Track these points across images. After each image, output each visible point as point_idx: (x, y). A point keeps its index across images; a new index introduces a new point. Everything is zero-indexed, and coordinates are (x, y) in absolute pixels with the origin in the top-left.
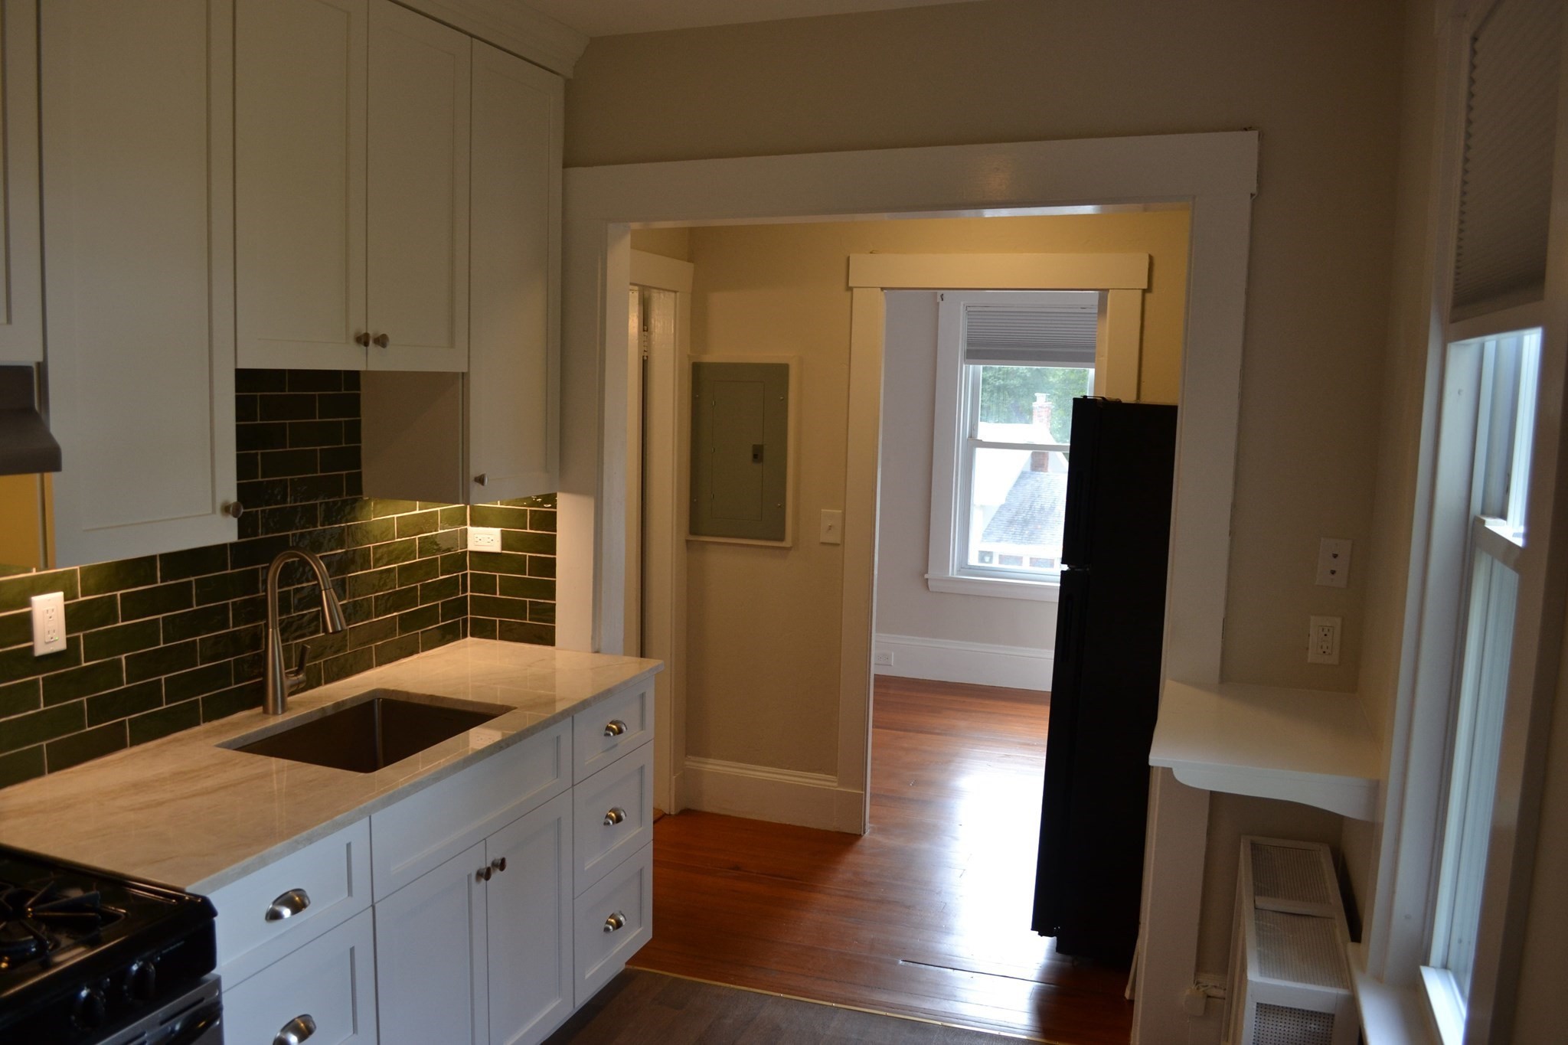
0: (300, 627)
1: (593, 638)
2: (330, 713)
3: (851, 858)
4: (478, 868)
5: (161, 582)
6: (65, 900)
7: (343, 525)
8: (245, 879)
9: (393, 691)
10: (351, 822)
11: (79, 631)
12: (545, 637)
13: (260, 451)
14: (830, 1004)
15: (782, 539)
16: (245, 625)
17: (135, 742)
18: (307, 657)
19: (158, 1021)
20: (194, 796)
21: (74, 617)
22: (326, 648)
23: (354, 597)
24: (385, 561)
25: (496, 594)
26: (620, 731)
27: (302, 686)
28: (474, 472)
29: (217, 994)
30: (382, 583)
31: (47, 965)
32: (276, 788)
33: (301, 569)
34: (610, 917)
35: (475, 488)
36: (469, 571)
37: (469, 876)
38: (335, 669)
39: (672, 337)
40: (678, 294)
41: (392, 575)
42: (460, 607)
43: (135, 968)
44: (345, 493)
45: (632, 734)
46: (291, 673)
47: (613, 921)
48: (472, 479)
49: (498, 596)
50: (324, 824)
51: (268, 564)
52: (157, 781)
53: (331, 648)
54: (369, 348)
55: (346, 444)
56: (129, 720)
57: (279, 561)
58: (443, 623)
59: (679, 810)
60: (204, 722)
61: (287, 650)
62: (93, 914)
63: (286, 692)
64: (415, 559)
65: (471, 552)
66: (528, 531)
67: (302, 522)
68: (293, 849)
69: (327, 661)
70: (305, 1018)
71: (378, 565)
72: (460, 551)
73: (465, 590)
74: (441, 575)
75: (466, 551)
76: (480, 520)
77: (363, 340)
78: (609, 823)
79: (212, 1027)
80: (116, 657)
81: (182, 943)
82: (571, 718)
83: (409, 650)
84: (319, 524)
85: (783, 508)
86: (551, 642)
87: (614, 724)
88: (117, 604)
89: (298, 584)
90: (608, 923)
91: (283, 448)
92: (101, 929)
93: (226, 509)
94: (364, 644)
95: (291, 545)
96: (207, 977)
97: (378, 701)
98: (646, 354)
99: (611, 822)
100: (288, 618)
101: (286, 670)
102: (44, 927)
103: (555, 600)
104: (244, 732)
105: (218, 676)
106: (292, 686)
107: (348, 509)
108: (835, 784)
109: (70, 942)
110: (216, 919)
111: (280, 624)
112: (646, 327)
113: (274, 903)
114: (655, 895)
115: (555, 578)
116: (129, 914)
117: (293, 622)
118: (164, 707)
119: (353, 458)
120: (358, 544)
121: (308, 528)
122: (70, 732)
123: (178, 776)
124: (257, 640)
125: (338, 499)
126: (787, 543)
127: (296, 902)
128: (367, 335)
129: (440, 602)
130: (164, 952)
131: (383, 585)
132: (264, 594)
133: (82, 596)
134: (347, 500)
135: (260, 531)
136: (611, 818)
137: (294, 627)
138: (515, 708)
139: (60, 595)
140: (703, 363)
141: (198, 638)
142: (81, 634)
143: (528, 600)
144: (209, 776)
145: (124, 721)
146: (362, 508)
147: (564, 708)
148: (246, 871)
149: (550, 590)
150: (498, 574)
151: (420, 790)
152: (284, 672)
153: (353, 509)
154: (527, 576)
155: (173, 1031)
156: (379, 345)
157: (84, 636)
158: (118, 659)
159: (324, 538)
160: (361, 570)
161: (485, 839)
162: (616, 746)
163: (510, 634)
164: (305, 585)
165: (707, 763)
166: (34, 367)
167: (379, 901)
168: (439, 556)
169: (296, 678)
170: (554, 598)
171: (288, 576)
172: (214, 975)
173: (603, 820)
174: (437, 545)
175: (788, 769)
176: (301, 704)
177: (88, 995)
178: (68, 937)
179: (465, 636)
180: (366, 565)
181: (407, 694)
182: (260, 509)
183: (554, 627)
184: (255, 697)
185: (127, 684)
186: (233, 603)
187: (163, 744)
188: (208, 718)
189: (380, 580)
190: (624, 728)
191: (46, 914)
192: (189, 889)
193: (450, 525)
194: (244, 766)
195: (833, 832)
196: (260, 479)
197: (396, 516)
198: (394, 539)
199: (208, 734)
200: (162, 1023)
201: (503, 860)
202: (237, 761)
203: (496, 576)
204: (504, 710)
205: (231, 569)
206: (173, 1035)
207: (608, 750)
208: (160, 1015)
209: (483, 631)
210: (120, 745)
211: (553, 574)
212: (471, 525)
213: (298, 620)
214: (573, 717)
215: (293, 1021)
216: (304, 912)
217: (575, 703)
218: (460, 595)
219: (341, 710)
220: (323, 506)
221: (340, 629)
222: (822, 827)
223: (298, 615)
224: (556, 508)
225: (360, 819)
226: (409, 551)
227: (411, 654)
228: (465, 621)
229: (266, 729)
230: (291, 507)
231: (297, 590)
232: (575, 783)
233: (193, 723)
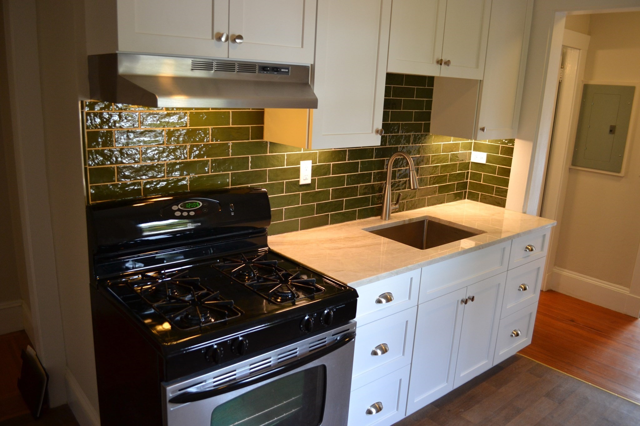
0: (398, 186)
1: (524, 206)
2: (407, 223)
3: (631, 328)
4: (462, 298)
5: (348, 161)
6: (303, 280)
7: (420, 145)
8: (370, 284)
9: (433, 217)
10: (414, 269)
11: (316, 177)
12: (501, 203)
13: (390, 110)
14: (614, 394)
15: (619, 172)
16: (377, 182)
17: (332, 223)
18: (401, 198)
19: (332, 334)
20: (352, 247)
21: (315, 171)
22: (407, 196)
23: (421, 176)
24: (435, 162)
25: (481, 182)
26: (532, 250)
27: (397, 210)
28: (480, 125)
29: (354, 328)
30: (433, 171)
31: (294, 304)
32: (382, 250)
33: (402, 162)
34: (514, 331)
35: (480, 133)
36: (470, 171)
37: (458, 301)
38: (410, 205)
39: (575, 71)
40: (581, 51)
41: (438, 168)
42: (464, 186)
43: (326, 312)
44: (422, 132)
45: (537, 252)
46: (393, 204)
47: (515, 332)
48: (479, 128)
49: (482, 183)
50: (403, 268)
51: (389, 158)
52: (339, 239)
53: (410, 196)
54: (442, 66)
55: (425, 110)
56: (331, 214)
57: (394, 157)
58: (456, 192)
59: (546, 290)
60: (358, 219)
61: (393, 194)
62: (313, 287)
63: (391, 212)
64: (448, 163)
65: (471, 162)
66: (499, 155)
67: (404, 142)
68: (390, 276)
69: (407, 201)
70: (385, 345)
71: (432, 164)
72: (467, 161)
73: (467, 179)
74: (458, 171)
75: (470, 162)
76: (478, 148)
77: (440, 62)
78: (520, 290)
79: (351, 341)
80: (328, 189)
81: (344, 305)
82: (511, 240)
83: (441, 201)
84: (411, 143)
85: (622, 157)
86: (504, 206)
87: (529, 246)
88: (330, 167)
89: (400, 168)
90: (513, 333)
91: (400, 110)
92: (315, 294)
93: (377, 132)
94: (423, 196)
95: (399, 151)
96: (351, 321)
97: (427, 221)
98: (561, 79)
99: (521, 289)
100: (394, 181)
101: (391, 202)
102: (294, 288)
103: (508, 187)
104: (373, 225)
105: (365, 201)
106: (393, 210)
107: (423, 138)
108: (628, 292)
109: (303, 296)
110: (358, 298)
111: (391, 184)
112: (562, 66)
113: (380, 296)
114: (535, 325)
115: (509, 177)
116: (326, 290)
117: (396, 183)
118: (344, 211)
119: (427, 117)
120: (426, 153)
121: (406, 144)
122: (310, 215)
123: (347, 239)
124: (381, 189)
125: (419, 133)
126: (622, 174)
127: (388, 298)
128: (442, 60)
129: (456, 182)
130: (337, 308)
131: (434, 172)
132: (386, 170)
133: (318, 163)
134: (423, 134)
135: (387, 144)
136: (522, 288)
137: (396, 185)
138: (487, 232)
139: (310, 162)
140: (590, 85)
141: (359, 185)
142: (317, 178)
143: (495, 186)
144: (359, 241)
145: (329, 214)
146: (429, 138)
147: (510, 235)
148: (371, 282)
149: (506, 183)
150: (483, 173)
151: (444, 261)
152: (391, 203)
153: (425, 138)
154: (496, 175)
155: (336, 339)
156: (446, 65)
157: (318, 178)
158: (328, 190)
159: (412, 149)
160: (426, 165)
161: (467, 287)
162: (529, 256)
163: (485, 200)
164: (402, 168)
165: (563, 271)
166: (310, 66)
167: (420, 304)
168: (458, 163)
169: (395, 206)
170: (507, 186)
171: (396, 164)
172: (354, 321)
173: (518, 288)
174: (458, 158)
175: (604, 281)
176: (395, 217)
177: (308, 319)
178: (302, 294)
179: (465, 198)
180: (427, 162)
181: (439, 219)
182: (388, 135)
183: (506, 199)
184: (378, 212)
185: (331, 200)
186: (374, 173)
187: (342, 225)
188: (360, 218)
189: (433, 170)
190: (534, 249)
191: (295, 284)
192: (349, 284)
193: (464, 150)
194: (372, 239)
195: (623, 314)
196: (389, 122)
197: (442, 143)
198: (440, 153)
199: (359, 224)
200: (333, 335)
201: (473, 297)
202: (370, 237)
203: (482, 174)
204: (481, 232)
205: (375, 159)
206: (336, 341)
207: (525, 257)
208: (333, 332)
209: (473, 197)
210: (326, 223)
211: (509, 176)
212: (474, 150)
213: (398, 183)
214: (512, 240)
215: (380, 345)
216: (391, 302)
217: (514, 234)
218: (465, 181)
219: (411, 222)
220: (413, 136)
221: (416, 188)
222: (617, 310)
223: (399, 181)
224: (514, 146)
225: (418, 268)
226: (446, 159)
227: (441, 203)
228: (466, 192)
229: (381, 226)
230: (401, 135)
231: (399, 170)
232: (509, 269)
233: (353, 219)
